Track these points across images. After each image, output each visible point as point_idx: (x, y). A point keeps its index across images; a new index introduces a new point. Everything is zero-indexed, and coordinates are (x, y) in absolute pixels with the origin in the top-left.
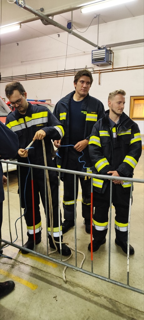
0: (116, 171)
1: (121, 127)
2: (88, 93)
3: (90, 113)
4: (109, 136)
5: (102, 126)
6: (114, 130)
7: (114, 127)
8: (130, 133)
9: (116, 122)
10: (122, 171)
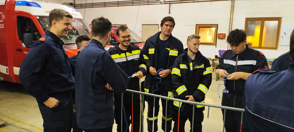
0: (192, 96)
1: (196, 62)
2: (171, 34)
3: (173, 50)
4: (187, 68)
5: (182, 60)
6: (191, 64)
7: (191, 62)
8: (203, 67)
9: (193, 58)
10: (196, 96)
